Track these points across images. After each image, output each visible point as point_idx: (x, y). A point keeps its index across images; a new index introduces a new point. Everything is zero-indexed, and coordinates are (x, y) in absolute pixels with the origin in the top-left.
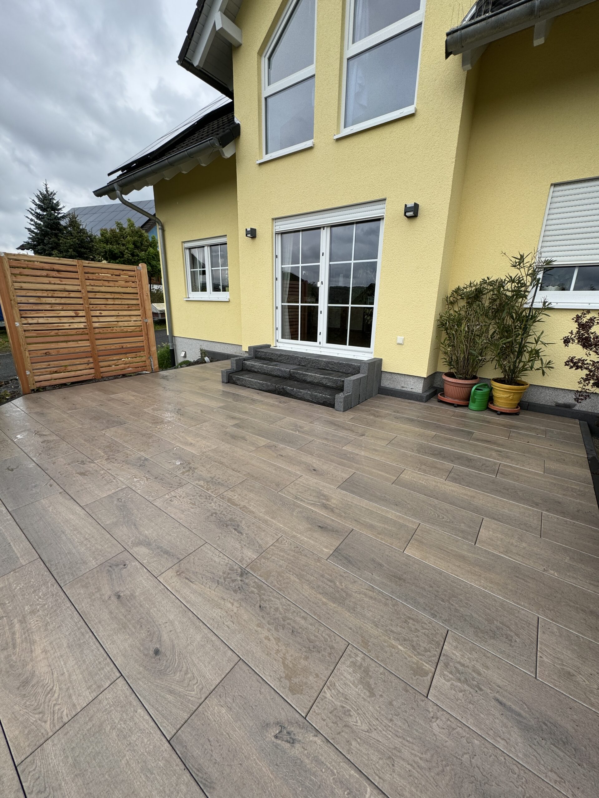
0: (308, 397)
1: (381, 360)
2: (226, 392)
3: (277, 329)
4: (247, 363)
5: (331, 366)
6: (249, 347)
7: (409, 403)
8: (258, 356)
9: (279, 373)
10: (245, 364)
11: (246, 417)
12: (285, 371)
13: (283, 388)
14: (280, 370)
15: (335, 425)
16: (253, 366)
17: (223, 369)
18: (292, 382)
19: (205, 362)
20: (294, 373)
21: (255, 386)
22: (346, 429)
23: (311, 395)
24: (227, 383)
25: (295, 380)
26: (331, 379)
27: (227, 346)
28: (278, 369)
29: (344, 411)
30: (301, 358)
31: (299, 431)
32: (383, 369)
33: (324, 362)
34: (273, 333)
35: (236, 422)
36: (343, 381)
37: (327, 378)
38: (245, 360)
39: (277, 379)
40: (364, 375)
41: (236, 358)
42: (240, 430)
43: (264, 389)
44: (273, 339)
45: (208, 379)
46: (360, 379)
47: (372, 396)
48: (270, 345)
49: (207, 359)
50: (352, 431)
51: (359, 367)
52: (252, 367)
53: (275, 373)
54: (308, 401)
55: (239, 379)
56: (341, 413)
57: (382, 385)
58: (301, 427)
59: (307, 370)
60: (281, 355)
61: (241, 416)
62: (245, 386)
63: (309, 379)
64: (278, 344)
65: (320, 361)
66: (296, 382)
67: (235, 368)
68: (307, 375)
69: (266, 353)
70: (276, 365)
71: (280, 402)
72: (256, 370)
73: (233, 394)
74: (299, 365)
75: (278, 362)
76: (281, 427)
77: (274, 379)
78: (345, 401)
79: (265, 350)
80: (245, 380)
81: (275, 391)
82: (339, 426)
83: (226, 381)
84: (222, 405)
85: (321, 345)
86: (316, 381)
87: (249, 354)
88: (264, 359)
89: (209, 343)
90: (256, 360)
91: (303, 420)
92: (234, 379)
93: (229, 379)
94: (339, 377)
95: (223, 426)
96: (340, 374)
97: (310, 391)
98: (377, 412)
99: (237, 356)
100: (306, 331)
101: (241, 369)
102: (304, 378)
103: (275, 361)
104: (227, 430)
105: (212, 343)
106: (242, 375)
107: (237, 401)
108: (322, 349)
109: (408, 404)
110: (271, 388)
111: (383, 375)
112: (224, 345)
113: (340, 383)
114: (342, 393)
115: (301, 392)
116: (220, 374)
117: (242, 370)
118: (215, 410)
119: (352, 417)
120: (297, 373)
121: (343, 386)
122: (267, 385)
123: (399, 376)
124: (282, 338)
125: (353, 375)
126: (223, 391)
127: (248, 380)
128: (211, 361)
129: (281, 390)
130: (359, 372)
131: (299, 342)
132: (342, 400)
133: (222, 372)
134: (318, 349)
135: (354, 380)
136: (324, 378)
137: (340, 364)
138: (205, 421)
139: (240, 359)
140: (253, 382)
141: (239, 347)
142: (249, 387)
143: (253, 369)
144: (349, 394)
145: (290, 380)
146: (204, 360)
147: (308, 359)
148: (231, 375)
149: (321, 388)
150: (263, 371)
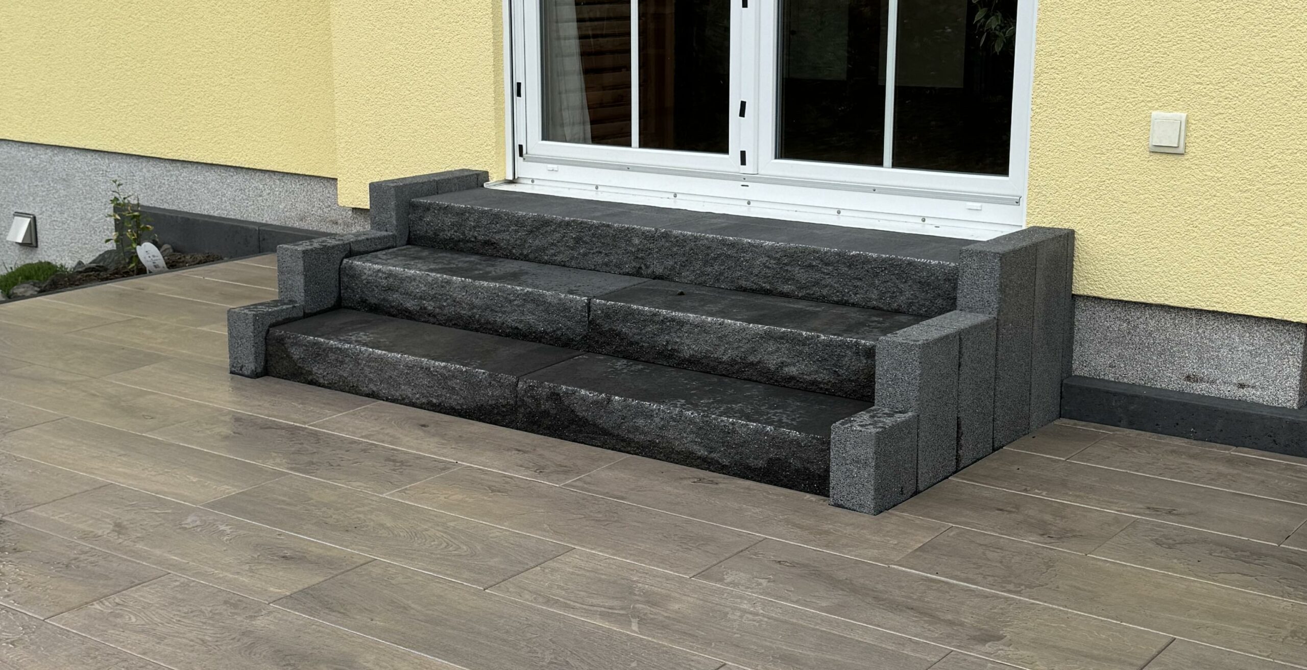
0: (689, 442)
1: (1069, 236)
2: (253, 423)
3: (518, 90)
4: (366, 266)
5: (801, 275)
6: (375, 189)
7: (1231, 461)
8: (421, 229)
9: (532, 319)
10: (355, 275)
11: (356, 551)
12: (563, 308)
13: (555, 396)
14: (537, 301)
15: (834, 583)
16: (395, 284)
17: (235, 305)
18: (601, 365)
19: (141, 271)
20: (608, 314)
21: (407, 391)
22: (895, 607)
23: (705, 429)
24: (255, 375)
25: (617, 354)
26: (804, 342)
27: (256, 182)
28: (527, 298)
29: (879, 511)
30: (646, 236)
31: (642, 622)
32: (1081, 286)
33: (769, 253)
34: (498, 110)
35: (307, 579)
36: (870, 353)
37: (782, 337)
38: (351, 254)
39: (520, 348)
40: (981, 318)
41: (304, 246)
42: (325, 623)
43: (454, 401)
44: (499, 144)
45: (151, 358)
46: (960, 337)
47: (1026, 431)
48: (483, 176)
49: (147, 252)
50: (929, 615)
51: (952, 279)
52: (389, 289)
53: (512, 320)
54: (687, 459)
55: (320, 353)
56: (865, 519)
57: (1079, 369)
58: (652, 600)
59: (679, 299)
60: (541, 225)
61: (334, 547)
62: (354, 390)
63: (689, 347)
64: (525, 169)
65: (744, 249)
66: (620, 364)
67: (300, 297)
68: (681, 323)
69: (462, 213)
70: (514, 277)
71: (540, 470)
72: (410, 304)
73: (293, 431)
74: (637, 273)
75: (526, 258)
76: (548, 601)
77: (508, 351)
78: (881, 455)
79: (458, 201)
80: (356, 358)
81: (514, 409)
82: (853, 589)
83: (250, 366)
84: (229, 489)
85: (748, 168)
86: (726, 354)
87: (376, 225)
88: (454, 246)
89: (157, 170)
90: (413, 250)
91: (663, 561)
92: (296, 353)
93: (268, 357)
94: (849, 330)
95: (235, 604)
96: (854, 315)
97: (695, 407)
98: (1059, 511)
99: (309, 235)
100: (669, 102)
101: (330, 301)
102: (662, 340)
103: (510, 256)
104: (260, 622)
105: (175, 171)
106: (335, 333)
107: (309, 467)
108: (755, 191)
109: (1222, 468)
110: (490, 395)
111: (1082, 317)
112: (240, 178)
113: (852, 364)
114: (864, 417)
115: (649, 415)
116: (223, 331)
117: (339, 306)
118: (190, 521)
119: (925, 538)
120: (629, 315)
121: (871, 378)
122: (468, 379)
123: (1167, 321)
124: (546, 137)
125: (920, 317)
126: (238, 419)
127: (371, 359)
128: (172, 265)
129: (546, 406)
130: (951, 304)
131: (635, 154)
132: (868, 452)
133: (233, 318)
134: (733, 189)
135: (927, 345)
136: (768, 336)
137: (852, 262)
138: (137, 581)
139: (325, 250)
140: (394, 365)
141: (317, 186)
142: (373, 395)
143: (395, 297)
144: (900, 418)
145: (590, 349)
146: (134, 257)
147: (681, 242)
148: (278, 332)
149: (755, 391)
150: (450, 311)
